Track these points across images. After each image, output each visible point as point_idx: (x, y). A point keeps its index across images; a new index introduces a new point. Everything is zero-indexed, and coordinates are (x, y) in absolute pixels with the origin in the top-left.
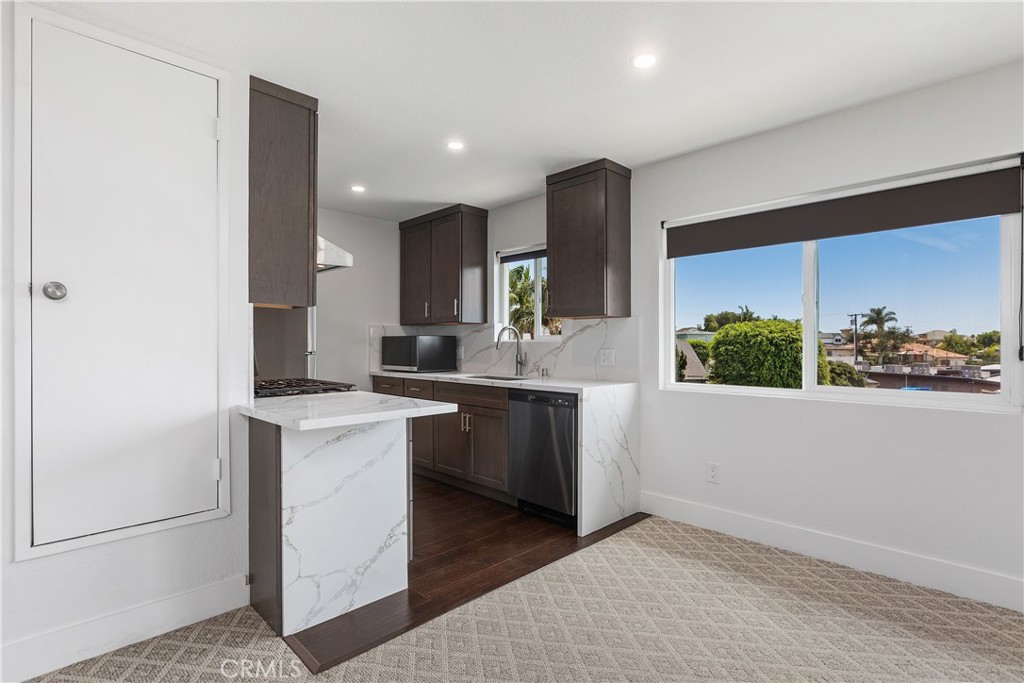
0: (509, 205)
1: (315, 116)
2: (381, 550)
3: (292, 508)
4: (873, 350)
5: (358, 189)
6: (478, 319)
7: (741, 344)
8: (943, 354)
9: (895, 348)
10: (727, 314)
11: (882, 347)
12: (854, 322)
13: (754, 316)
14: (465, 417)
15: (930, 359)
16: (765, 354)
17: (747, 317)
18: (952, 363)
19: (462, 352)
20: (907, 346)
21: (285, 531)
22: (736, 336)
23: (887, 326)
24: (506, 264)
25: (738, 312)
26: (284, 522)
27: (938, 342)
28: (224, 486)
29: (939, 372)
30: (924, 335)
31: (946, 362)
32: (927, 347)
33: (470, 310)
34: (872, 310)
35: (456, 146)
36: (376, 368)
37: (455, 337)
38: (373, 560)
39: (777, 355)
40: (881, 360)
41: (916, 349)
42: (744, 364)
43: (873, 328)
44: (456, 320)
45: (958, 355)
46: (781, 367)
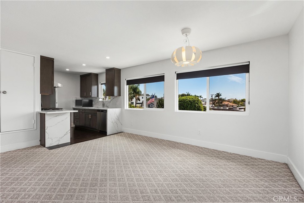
0: (101, 73)
1: (54, 61)
2: (65, 135)
3: (47, 127)
4: (217, 103)
5: (68, 70)
6: (96, 96)
7: (183, 102)
8: (232, 104)
9: (221, 103)
10: (183, 94)
11: (218, 102)
12: (212, 96)
13: (191, 95)
14: (90, 115)
15: (229, 105)
16: (188, 104)
17: (188, 95)
18: (234, 106)
20: (224, 102)
21: (46, 130)
22: (182, 100)
23: (220, 97)
24: (102, 85)
25: (186, 94)
26: (46, 129)
27: (232, 101)
28: (35, 125)
29: (229, 109)
30: (229, 100)
31: (233, 106)
32: (229, 103)
33: (94, 94)
34: (217, 94)
35: (84, 65)
36: (74, 107)
37: (92, 100)
38: (63, 137)
39: (191, 104)
40: (218, 106)
41: (226, 103)
42: (184, 107)
43: (217, 98)
44: (91, 96)
45: (235, 105)
46: (192, 107)
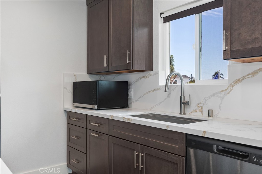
14: (138, 155)
19: (132, 93)
36: (69, 105)
37: (126, 82)
